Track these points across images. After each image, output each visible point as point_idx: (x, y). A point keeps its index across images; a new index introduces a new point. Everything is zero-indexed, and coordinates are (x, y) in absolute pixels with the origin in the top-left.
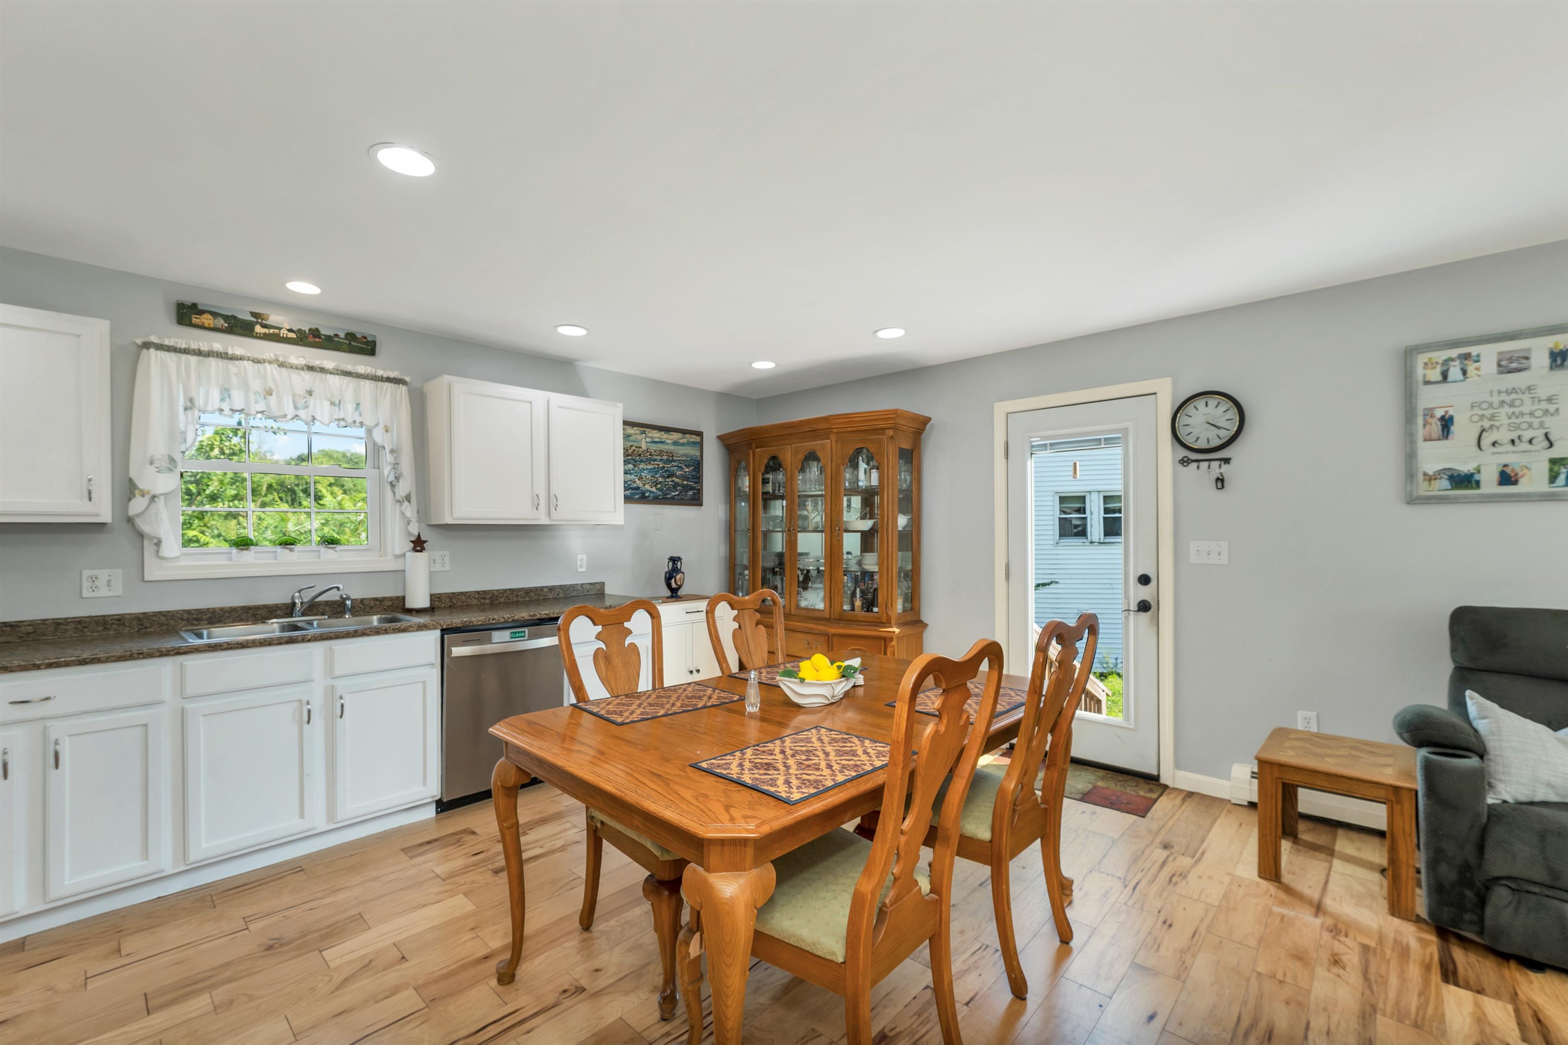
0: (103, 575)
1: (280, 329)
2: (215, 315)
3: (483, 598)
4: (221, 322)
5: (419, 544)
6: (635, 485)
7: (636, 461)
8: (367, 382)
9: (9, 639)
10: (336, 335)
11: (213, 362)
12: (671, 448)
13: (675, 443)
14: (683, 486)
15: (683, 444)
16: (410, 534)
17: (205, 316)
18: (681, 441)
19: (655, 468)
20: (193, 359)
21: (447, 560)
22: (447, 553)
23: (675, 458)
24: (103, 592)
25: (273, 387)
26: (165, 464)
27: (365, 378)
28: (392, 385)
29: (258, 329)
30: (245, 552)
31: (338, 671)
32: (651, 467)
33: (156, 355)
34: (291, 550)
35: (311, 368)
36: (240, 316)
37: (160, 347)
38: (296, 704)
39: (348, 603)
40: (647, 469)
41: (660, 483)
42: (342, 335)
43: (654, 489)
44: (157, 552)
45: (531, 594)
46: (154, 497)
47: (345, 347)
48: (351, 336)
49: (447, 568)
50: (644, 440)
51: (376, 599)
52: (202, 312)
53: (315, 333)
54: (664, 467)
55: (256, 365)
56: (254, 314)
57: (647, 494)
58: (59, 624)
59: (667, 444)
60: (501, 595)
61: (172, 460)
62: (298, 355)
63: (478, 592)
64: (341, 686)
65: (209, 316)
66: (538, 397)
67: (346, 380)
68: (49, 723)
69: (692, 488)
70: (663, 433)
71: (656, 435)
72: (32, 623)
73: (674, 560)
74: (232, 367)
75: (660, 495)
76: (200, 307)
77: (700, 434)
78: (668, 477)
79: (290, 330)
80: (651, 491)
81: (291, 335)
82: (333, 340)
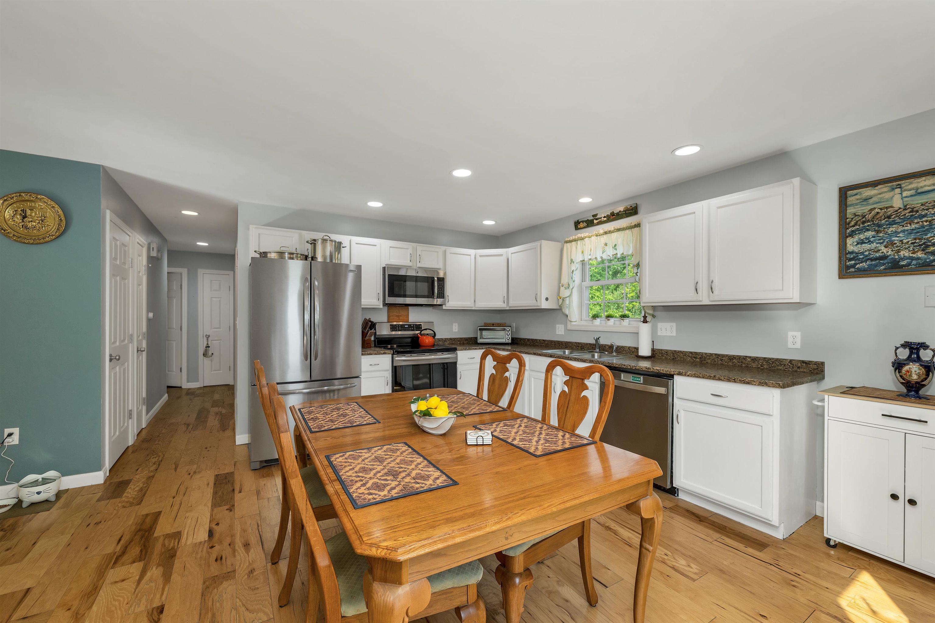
0: (560, 327)
1: (601, 218)
2: (583, 222)
4: (585, 224)
5: (645, 319)
6: (878, 255)
7: (879, 226)
10: (620, 212)
11: (579, 242)
17: (581, 224)
21: (674, 328)
22: (674, 325)
24: (560, 333)
26: (567, 286)
27: (626, 230)
28: (634, 229)
29: (595, 221)
33: (567, 245)
35: (606, 233)
36: (589, 219)
37: (569, 241)
39: (615, 347)
40: (903, 231)
42: (623, 211)
43: (920, 254)
44: (568, 319)
45: (734, 360)
47: (624, 215)
48: (626, 209)
49: (673, 335)
51: (627, 347)
53: (613, 214)
56: (592, 216)
60: (708, 357)
61: (569, 284)
62: (603, 228)
63: (691, 353)
76: (580, 221)
79: (604, 217)
80: (912, 259)
81: (605, 219)
82: (619, 214)
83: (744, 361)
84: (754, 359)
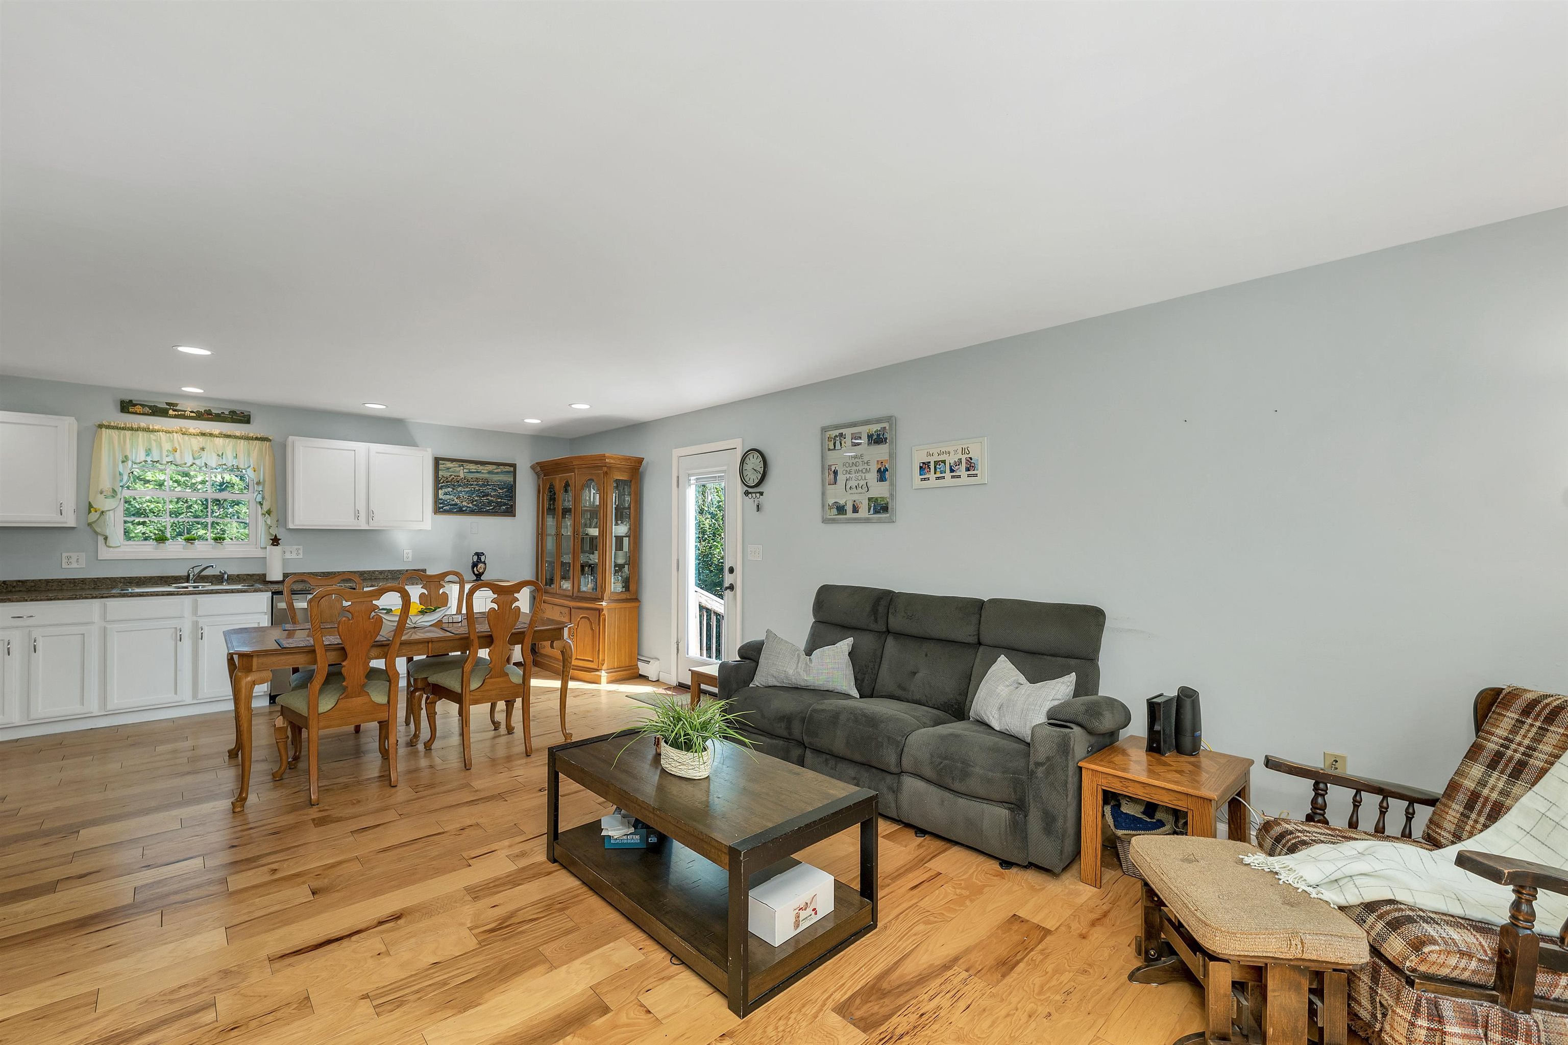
0: (74, 556)
1: (185, 411)
2: (143, 406)
4: (147, 410)
5: (275, 541)
6: (453, 503)
7: (454, 486)
8: (242, 441)
10: (223, 413)
11: (140, 434)
12: (487, 476)
13: (489, 473)
14: (497, 503)
15: (497, 473)
16: (271, 534)
17: (137, 407)
18: (496, 471)
19: (472, 490)
20: (128, 433)
21: (301, 552)
22: (301, 547)
23: (490, 483)
24: (74, 565)
25: (177, 447)
26: (110, 493)
27: (241, 438)
28: (260, 442)
29: (171, 412)
30: (162, 544)
31: (199, 613)
32: (468, 489)
33: (106, 431)
34: (192, 543)
35: (203, 434)
36: (159, 406)
37: (108, 427)
38: (173, 630)
39: (226, 576)
40: (464, 491)
41: (476, 501)
42: (227, 413)
43: (470, 505)
44: (106, 543)
46: (102, 512)
47: (228, 419)
48: (233, 413)
49: (301, 556)
50: (462, 471)
51: (248, 575)
52: (135, 405)
53: (209, 413)
54: (480, 490)
55: (168, 435)
56: (167, 404)
57: (464, 509)
58: (49, 582)
59: (483, 473)
61: (114, 491)
62: (195, 426)
64: (202, 622)
65: (140, 407)
66: (361, 447)
67: (227, 440)
68: (32, 629)
69: (505, 504)
70: (479, 466)
71: (473, 467)
72: (33, 581)
73: (478, 555)
74: (152, 436)
75: (475, 509)
76: (134, 402)
77: (514, 466)
78: (483, 496)
79: (192, 412)
80: (467, 507)
81: (192, 414)
82: (220, 416)
83: (373, 574)
84: (381, 572)
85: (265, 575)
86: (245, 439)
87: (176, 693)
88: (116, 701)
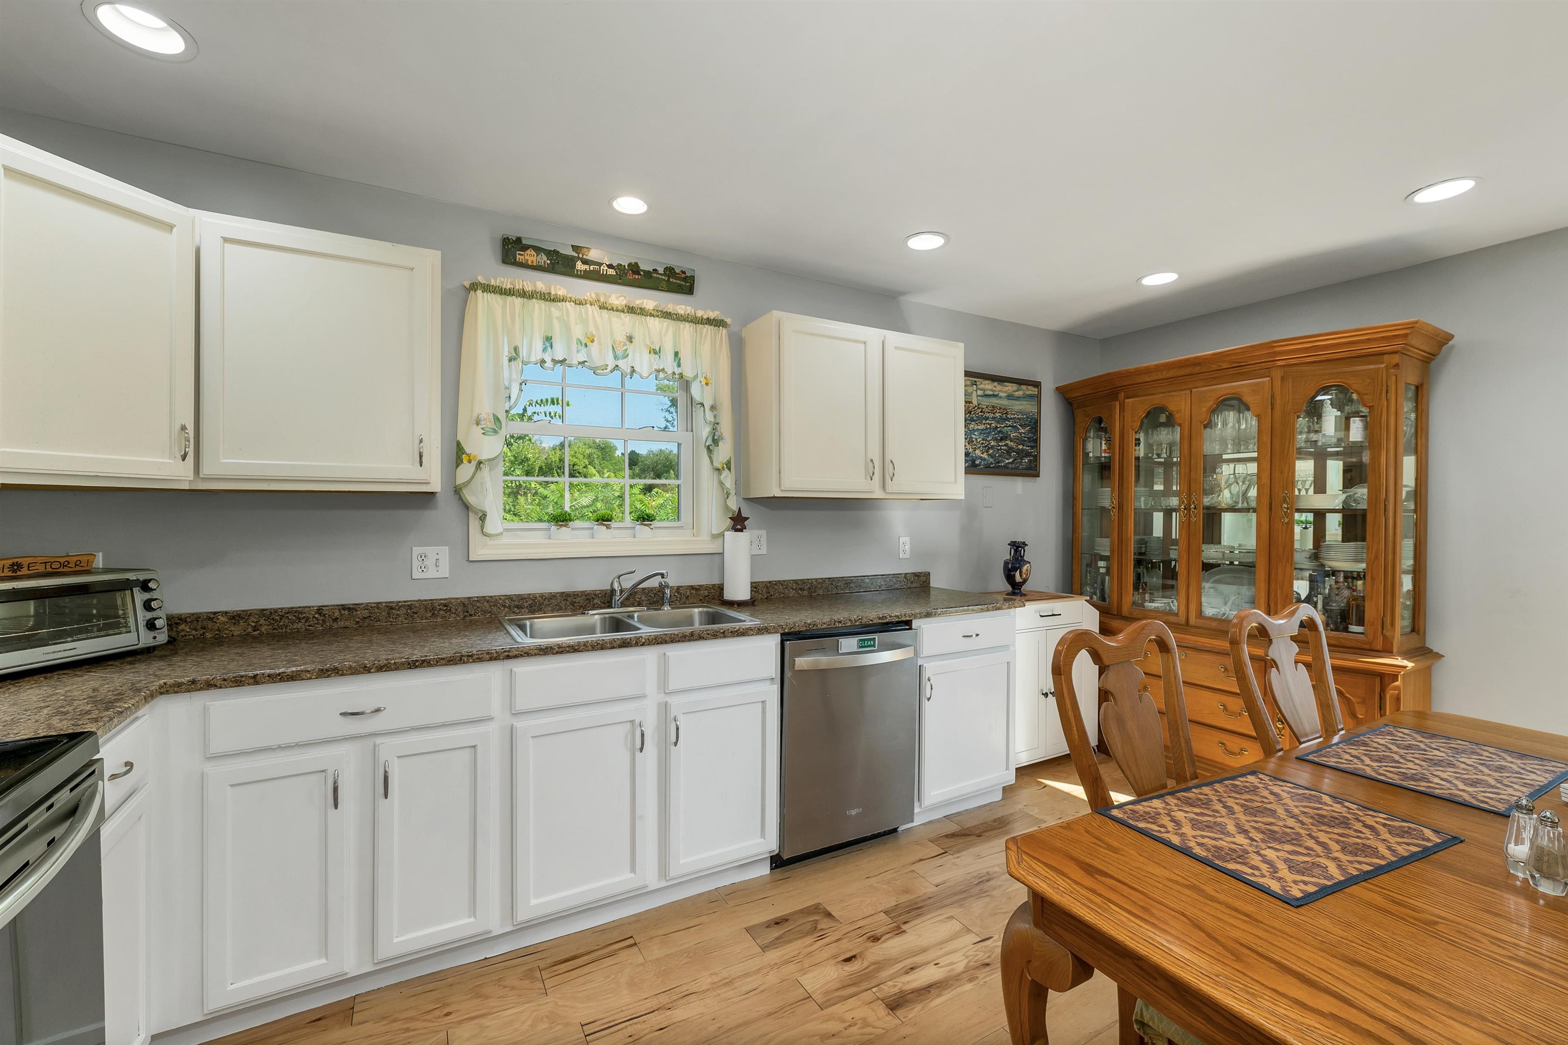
0: (430, 553)
1: (600, 264)
2: (538, 250)
3: (801, 589)
4: (543, 259)
5: (738, 522)
8: (687, 324)
9: (347, 624)
10: (655, 270)
11: (536, 304)
12: (1005, 402)
13: (1010, 397)
14: (1019, 452)
15: (1018, 399)
16: (727, 508)
17: (528, 252)
18: (1016, 394)
19: (987, 429)
20: (518, 301)
21: (764, 540)
22: (764, 533)
23: (1009, 416)
24: (433, 572)
25: (594, 333)
26: (491, 424)
27: (684, 320)
28: (712, 327)
29: (579, 266)
30: (564, 528)
31: (672, 686)
32: (983, 427)
33: (483, 297)
34: (608, 527)
35: (631, 310)
36: (562, 251)
37: (488, 289)
38: (628, 725)
39: (668, 591)
40: (978, 430)
41: (992, 447)
42: (661, 270)
43: (985, 456)
44: (482, 527)
46: (480, 463)
47: (664, 284)
48: (670, 271)
49: (764, 550)
50: (975, 392)
52: (525, 248)
53: (634, 268)
54: (997, 427)
55: (577, 307)
56: (575, 248)
57: (977, 462)
58: (391, 608)
59: (1001, 397)
61: (497, 420)
62: (618, 295)
64: (677, 703)
65: (533, 252)
66: (872, 335)
67: (666, 322)
68: (378, 740)
69: (1028, 454)
70: (996, 384)
71: (988, 386)
72: (367, 607)
73: (1017, 547)
74: (555, 310)
75: (991, 463)
76: (524, 242)
77: (1037, 385)
78: (1001, 440)
79: (610, 266)
81: (611, 272)
82: (651, 277)
85: (721, 588)
86: (692, 321)
87: (633, 869)
88: (533, 902)
